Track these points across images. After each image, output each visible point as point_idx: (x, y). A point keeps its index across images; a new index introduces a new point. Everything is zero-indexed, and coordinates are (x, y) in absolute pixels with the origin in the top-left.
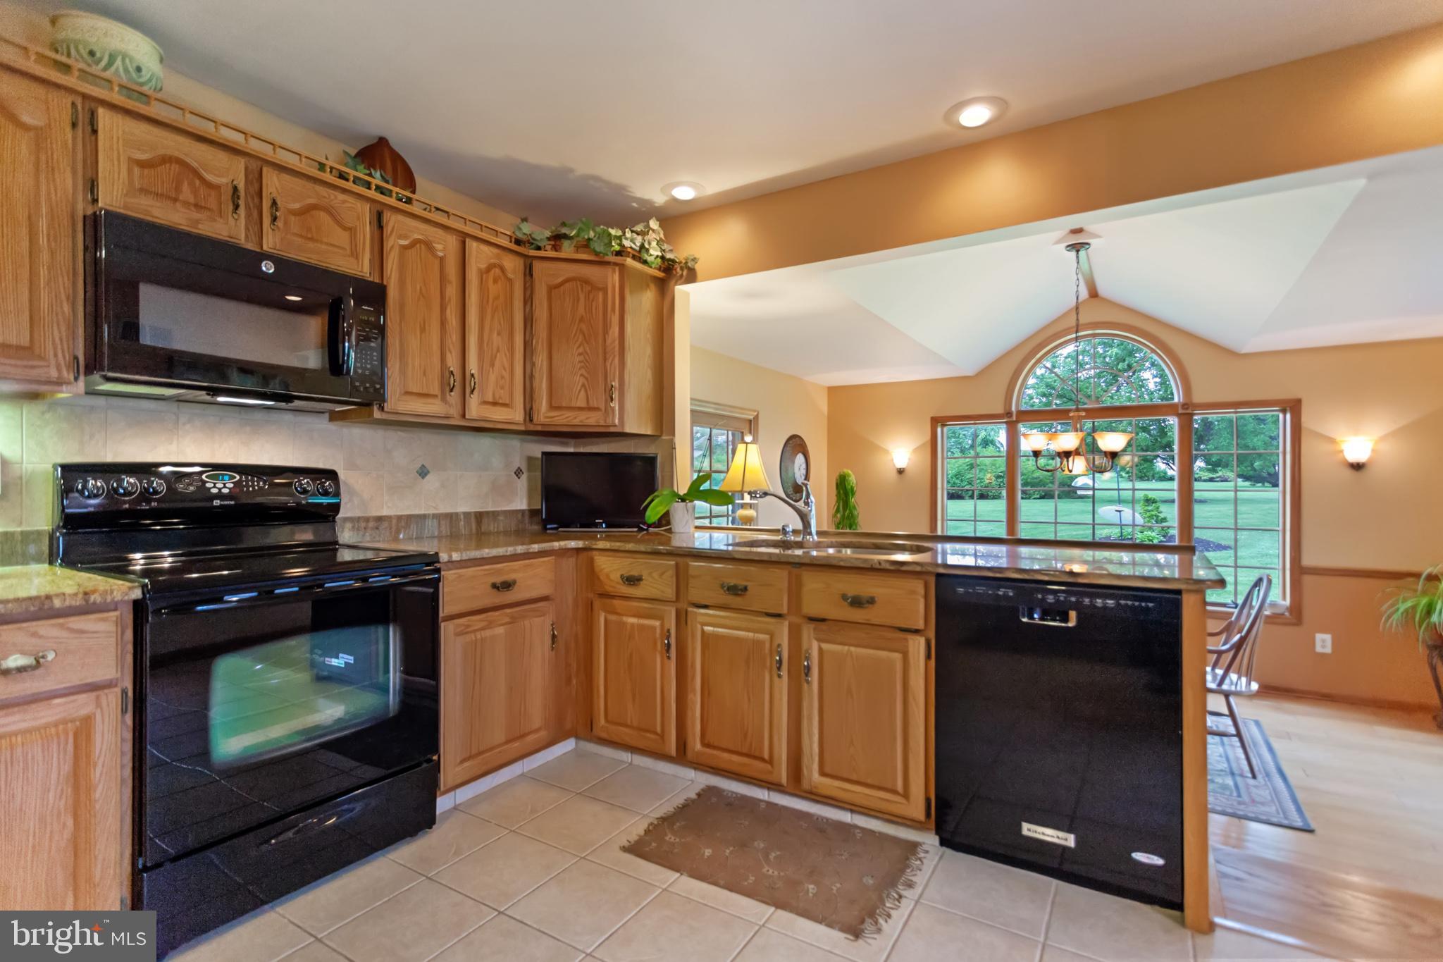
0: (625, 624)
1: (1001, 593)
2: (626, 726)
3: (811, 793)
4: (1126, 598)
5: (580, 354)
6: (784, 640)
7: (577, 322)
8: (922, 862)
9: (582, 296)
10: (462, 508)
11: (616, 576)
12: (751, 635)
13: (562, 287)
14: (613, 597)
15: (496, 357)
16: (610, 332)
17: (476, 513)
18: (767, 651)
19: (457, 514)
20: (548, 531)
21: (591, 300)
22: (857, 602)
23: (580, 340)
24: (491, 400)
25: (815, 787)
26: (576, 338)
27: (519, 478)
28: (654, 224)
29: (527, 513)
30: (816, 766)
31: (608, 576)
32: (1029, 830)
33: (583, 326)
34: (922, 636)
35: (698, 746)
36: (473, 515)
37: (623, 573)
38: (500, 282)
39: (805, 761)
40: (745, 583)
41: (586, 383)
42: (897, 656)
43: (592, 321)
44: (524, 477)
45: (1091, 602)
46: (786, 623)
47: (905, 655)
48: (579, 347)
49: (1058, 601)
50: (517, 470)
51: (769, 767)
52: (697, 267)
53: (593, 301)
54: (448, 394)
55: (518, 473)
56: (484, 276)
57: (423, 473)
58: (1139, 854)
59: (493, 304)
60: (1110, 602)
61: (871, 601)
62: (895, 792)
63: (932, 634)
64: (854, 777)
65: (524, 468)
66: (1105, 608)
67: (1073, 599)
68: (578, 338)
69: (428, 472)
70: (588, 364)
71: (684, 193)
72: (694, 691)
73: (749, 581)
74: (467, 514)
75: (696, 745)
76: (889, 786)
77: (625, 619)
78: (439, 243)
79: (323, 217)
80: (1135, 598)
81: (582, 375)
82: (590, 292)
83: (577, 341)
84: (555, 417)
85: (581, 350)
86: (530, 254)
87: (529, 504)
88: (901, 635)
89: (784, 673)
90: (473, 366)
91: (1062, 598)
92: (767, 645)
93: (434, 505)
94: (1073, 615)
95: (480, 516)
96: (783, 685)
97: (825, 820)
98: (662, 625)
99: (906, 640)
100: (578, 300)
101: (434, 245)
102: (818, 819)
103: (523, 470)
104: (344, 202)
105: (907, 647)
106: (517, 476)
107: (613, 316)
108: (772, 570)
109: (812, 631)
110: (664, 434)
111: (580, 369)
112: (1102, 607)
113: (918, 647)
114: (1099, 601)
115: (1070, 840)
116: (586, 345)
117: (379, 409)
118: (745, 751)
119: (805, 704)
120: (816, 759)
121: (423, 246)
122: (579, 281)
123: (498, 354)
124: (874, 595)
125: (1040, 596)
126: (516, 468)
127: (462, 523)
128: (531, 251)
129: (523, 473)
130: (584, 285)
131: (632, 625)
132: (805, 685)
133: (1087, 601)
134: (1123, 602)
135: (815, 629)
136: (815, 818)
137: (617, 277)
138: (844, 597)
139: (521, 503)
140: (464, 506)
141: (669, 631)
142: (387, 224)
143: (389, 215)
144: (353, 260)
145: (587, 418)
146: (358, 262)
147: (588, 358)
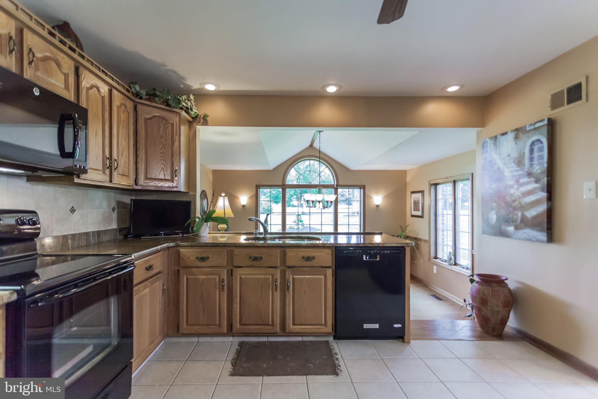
0: (199, 279)
1: (358, 252)
2: (199, 325)
3: (290, 333)
4: (392, 250)
5: (161, 153)
6: (278, 276)
7: (159, 138)
8: (333, 346)
9: (162, 125)
10: (91, 229)
11: (193, 258)
12: (263, 276)
13: (152, 119)
14: (191, 267)
15: (123, 151)
16: (175, 144)
17: (97, 231)
18: (271, 282)
19: (89, 232)
20: (129, 239)
21: (166, 128)
22: (308, 259)
23: (161, 146)
24: (122, 173)
25: (291, 331)
26: (159, 146)
27: (114, 212)
28: (192, 97)
29: (118, 230)
30: (291, 323)
31: (189, 258)
32: (366, 326)
33: (162, 140)
34: (331, 268)
35: (238, 326)
36: (96, 233)
37: (198, 256)
38: (125, 113)
39: (287, 321)
40: (261, 256)
41: (164, 167)
42: (322, 277)
43: (166, 138)
44: (116, 211)
45: (383, 252)
46: (279, 270)
47: (325, 276)
48: (160, 149)
49: (374, 252)
50: (113, 208)
51: (272, 327)
52: (208, 119)
53: (167, 128)
54: (106, 170)
55: (113, 209)
56: (119, 109)
57: (73, 210)
58: (395, 325)
59: (122, 123)
60: (389, 252)
61: (314, 258)
62: (321, 325)
63: (334, 268)
64: (307, 323)
65: (116, 207)
66: (387, 253)
67: (379, 252)
68: (160, 144)
69: (75, 210)
70: (164, 158)
71: (210, 87)
72: (237, 303)
73: (262, 255)
74: (93, 232)
75: (237, 325)
76: (320, 323)
77: (198, 277)
78: (102, 89)
79: (54, 65)
80: (394, 250)
81: (162, 163)
82: (166, 124)
83: (160, 146)
84: (148, 183)
85: (161, 151)
86: (137, 101)
87: (118, 226)
88: (324, 269)
89: (278, 289)
90: (115, 156)
91: (375, 252)
92: (271, 279)
93: (78, 228)
94: (378, 256)
95: (99, 232)
96: (278, 294)
97: (294, 342)
98: (220, 278)
99: (326, 270)
100: (160, 127)
101: (100, 89)
102: (291, 342)
103: (115, 208)
104: (63, 58)
105: (326, 273)
106: (113, 211)
107: (176, 137)
108: (272, 250)
109: (290, 272)
110: (190, 192)
111: (161, 160)
112: (386, 254)
113: (329, 273)
114: (385, 251)
115: (377, 326)
116: (163, 148)
117: (76, 177)
118: (261, 323)
119: (287, 300)
120: (291, 320)
121: (96, 89)
122: (161, 118)
123: (124, 150)
124: (314, 256)
125: (369, 252)
126: (113, 207)
127: (91, 237)
128: (137, 99)
129: (115, 210)
130: (163, 120)
131: (203, 279)
132: (287, 292)
133: (382, 252)
134: (392, 251)
135: (291, 271)
136: (290, 342)
137: (178, 119)
138: (303, 258)
139: (114, 226)
140: (91, 228)
141: (223, 279)
142: (81, 74)
143: (82, 69)
144: (66, 91)
145: (165, 184)
146: (69, 93)
147: (165, 156)
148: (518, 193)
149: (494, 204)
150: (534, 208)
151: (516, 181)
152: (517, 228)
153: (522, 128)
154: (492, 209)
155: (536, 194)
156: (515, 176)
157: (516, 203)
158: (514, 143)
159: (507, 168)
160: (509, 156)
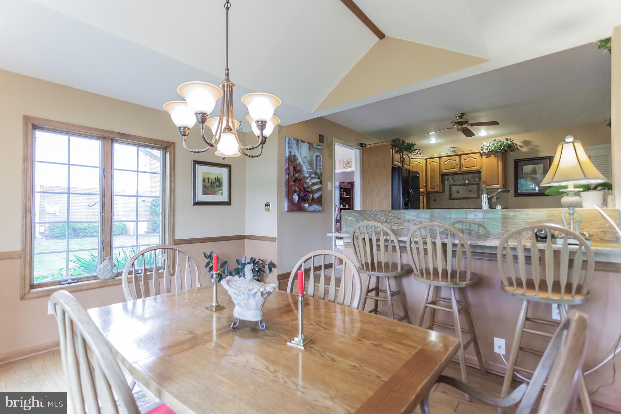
148: (310, 183)
149: (297, 188)
150: (317, 193)
151: (309, 175)
152: (310, 205)
153: (312, 144)
154: (295, 192)
155: (318, 185)
156: (309, 172)
157: (309, 189)
158: (308, 151)
159: (305, 165)
160: (305, 157)
